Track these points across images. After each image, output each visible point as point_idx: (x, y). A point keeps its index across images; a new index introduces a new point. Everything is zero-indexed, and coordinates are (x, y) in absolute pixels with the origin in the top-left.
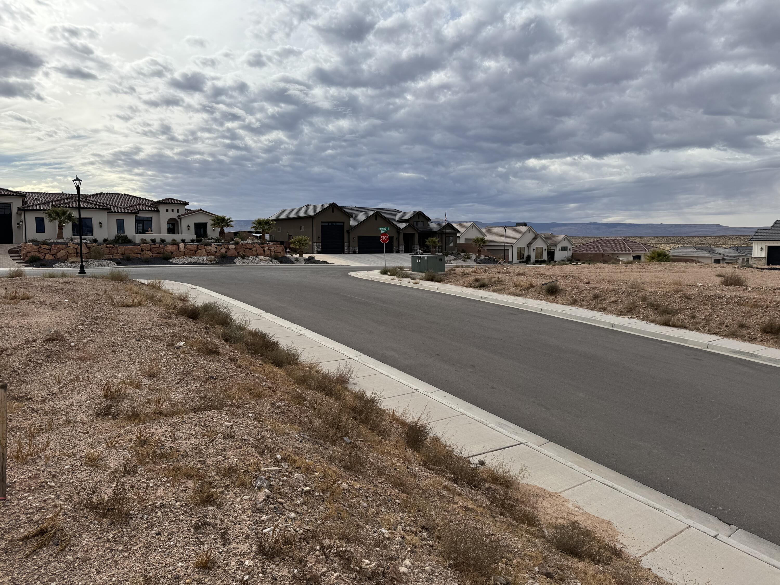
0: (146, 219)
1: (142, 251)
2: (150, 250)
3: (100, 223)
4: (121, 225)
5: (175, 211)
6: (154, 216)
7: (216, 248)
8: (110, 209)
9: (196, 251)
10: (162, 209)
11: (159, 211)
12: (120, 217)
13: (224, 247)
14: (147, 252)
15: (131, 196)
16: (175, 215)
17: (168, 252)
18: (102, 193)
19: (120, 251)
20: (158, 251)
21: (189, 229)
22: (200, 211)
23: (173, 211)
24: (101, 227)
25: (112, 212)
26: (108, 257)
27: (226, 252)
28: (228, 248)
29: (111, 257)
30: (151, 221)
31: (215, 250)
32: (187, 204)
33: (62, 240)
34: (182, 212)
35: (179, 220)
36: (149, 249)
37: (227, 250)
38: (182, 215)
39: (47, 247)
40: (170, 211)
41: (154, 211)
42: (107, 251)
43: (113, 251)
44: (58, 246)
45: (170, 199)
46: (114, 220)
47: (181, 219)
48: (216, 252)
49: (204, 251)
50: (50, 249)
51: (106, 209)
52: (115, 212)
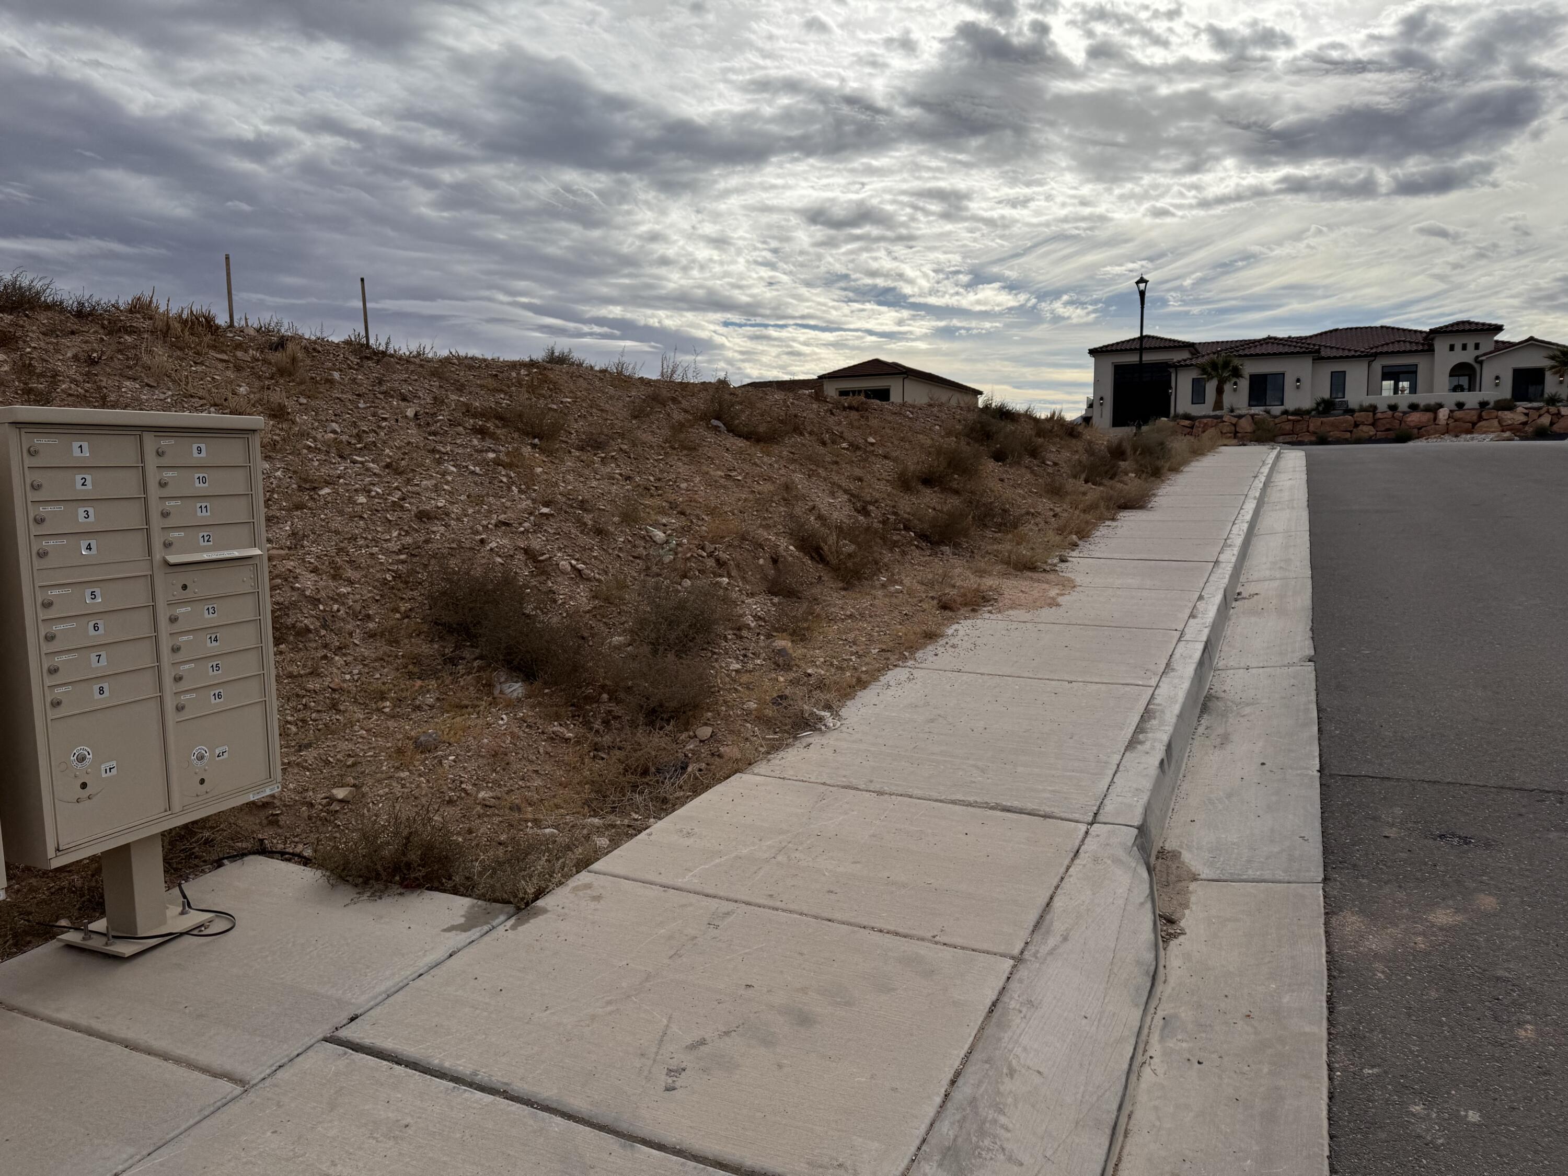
0: (1405, 369)
1: (1356, 425)
2: (1373, 425)
3: (1298, 381)
4: (1338, 381)
5: (1471, 347)
6: (1421, 362)
7: (1527, 414)
8: (1318, 351)
9: (1474, 424)
10: (1441, 346)
11: (1433, 350)
12: (1338, 367)
13: (1548, 412)
14: (1365, 428)
16: (1467, 357)
17: (1411, 427)
18: (1336, 330)
19: (1311, 428)
20: (1388, 426)
21: (1497, 385)
22: (1532, 343)
23: (1464, 347)
24: (1298, 387)
25: (1323, 358)
26: (1288, 438)
27: (1552, 424)
28: (1559, 413)
29: (1295, 439)
30: (1415, 372)
31: (1523, 419)
32: (1499, 329)
33: (1218, 413)
34: (1487, 346)
35: (1477, 366)
36: (1371, 420)
37: (1555, 419)
38: (1484, 355)
39: (1187, 423)
40: (1458, 347)
41: (1422, 351)
42: (1288, 427)
43: (1298, 427)
44: (1205, 421)
45: (1463, 322)
46: (1325, 371)
47: (1481, 363)
48: (1525, 424)
49: (1495, 422)
50: (1192, 427)
51: (1310, 352)
52: (1329, 358)
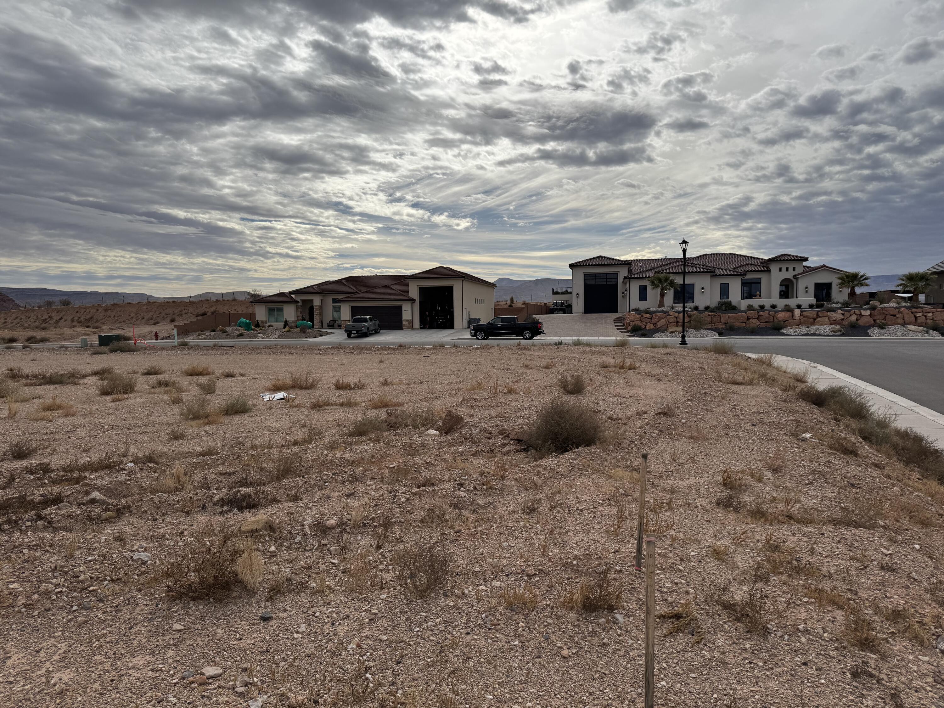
0: (754, 281)
1: (748, 319)
2: (757, 319)
3: (703, 288)
4: (725, 290)
5: (791, 269)
6: (764, 278)
7: (843, 314)
8: (714, 271)
9: (815, 319)
10: (774, 268)
11: (770, 271)
12: (725, 280)
13: (855, 313)
14: (754, 321)
15: (738, 255)
16: (789, 275)
17: (780, 321)
18: (706, 255)
19: (723, 320)
20: (767, 320)
21: (807, 292)
22: (824, 268)
23: (787, 269)
24: (703, 292)
25: (716, 275)
26: (709, 326)
27: (857, 320)
28: (861, 314)
29: (712, 326)
30: (760, 283)
31: (842, 317)
32: (806, 259)
33: (662, 309)
34: (799, 270)
35: (795, 281)
36: (757, 316)
37: (859, 318)
38: (799, 274)
39: (648, 316)
40: (784, 269)
41: (764, 271)
42: (709, 319)
43: (715, 319)
44: (659, 314)
45: (785, 255)
46: (718, 283)
47: (797, 279)
48: (843, 320)
49: (826, 318)
50: (651, 318)
51: (709, 272)
52: (720, 275)
